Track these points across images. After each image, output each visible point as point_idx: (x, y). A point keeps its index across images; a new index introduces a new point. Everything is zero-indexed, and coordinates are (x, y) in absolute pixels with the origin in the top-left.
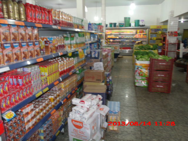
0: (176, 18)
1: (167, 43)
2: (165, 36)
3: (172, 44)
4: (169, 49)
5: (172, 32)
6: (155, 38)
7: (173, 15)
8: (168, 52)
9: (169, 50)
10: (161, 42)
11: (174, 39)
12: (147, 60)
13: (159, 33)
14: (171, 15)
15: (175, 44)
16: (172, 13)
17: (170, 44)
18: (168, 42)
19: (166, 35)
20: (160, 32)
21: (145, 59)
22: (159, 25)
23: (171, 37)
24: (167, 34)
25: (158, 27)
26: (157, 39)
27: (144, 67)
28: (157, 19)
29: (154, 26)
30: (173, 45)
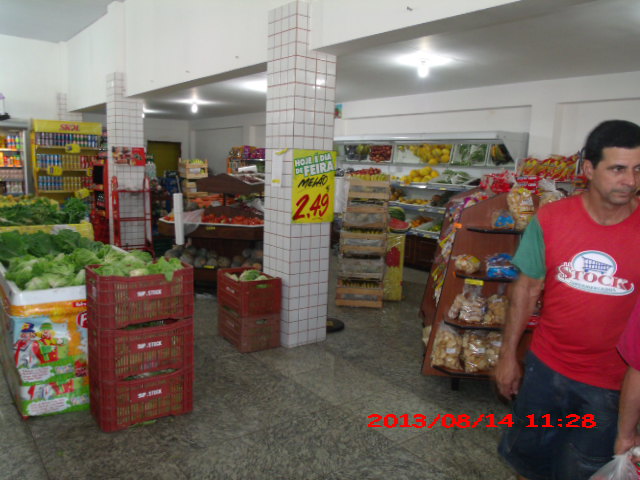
0: (134, 100)
1: (110, 189)
2: (102, 162)
3: (133, 193)
4: (121, 209)
5: (125, 151)
6: (58, 171)
7: (124, 90)
8: (122, 224)
9: (122, 216)
10: (84, 185)
11: (134, 175)
12: (70, 282)
13: (71, 149)
14: (115, 87)
15: (143, 191)
16: (119, 79)
17: (124, 191)
18: (116, 184)
19: (105, 159)
20: (76, 147)
21: (62, 276)
22: (69, 120)
23: (127, 168)
24: (110, 154)
25: (67, 128)
26: (66, 173)
27: (57, 319)
28: (59, 97)
29: (49, 122)
30: (134, 197)
